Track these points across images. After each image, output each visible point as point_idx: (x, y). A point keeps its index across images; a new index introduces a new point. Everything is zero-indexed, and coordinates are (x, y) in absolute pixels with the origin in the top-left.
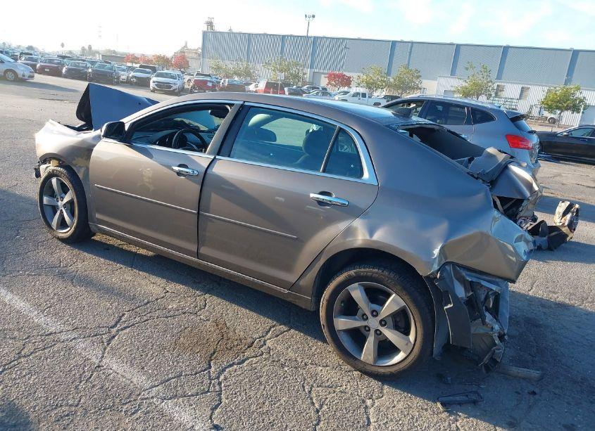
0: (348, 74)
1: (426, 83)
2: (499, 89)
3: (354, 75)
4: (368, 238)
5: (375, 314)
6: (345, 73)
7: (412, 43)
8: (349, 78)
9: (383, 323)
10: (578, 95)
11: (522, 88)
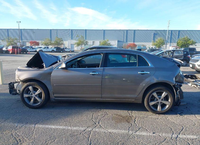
0: (37, 41)
1: (65, 42)
2: (87, 42)
3: (40, 42)
4: (157, 80)
5: (160, 98)
6: (36, 41)
7: (57, 30)
8: (38, 42)
9: (162, 100)
10: (108, 42)
11: (93, 41)
